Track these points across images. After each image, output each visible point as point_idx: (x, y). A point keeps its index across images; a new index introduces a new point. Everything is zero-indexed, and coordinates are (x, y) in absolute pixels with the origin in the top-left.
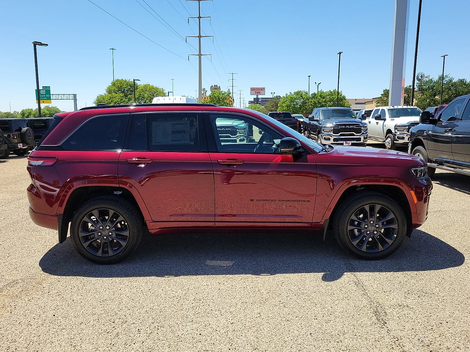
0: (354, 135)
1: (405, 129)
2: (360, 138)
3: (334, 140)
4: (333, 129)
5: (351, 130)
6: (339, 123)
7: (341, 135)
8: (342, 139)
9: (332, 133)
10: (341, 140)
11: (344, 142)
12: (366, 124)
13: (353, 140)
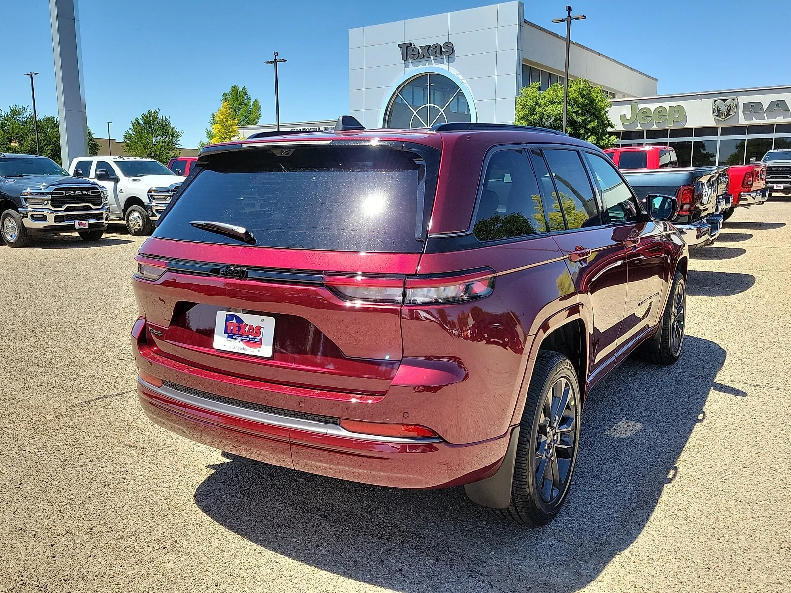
0: (91, 209)
1: (168, 196)
2: (102, 214)
3: (57, 219)
4: (50, 198)
5: (84, 200)
6: (60, 186)
7: (67, 210)
8: (70, 218)
9: (49, 206)
10: (70, 220)
11: (76, 222)
12: (105, 188)
13: (91, 218)
